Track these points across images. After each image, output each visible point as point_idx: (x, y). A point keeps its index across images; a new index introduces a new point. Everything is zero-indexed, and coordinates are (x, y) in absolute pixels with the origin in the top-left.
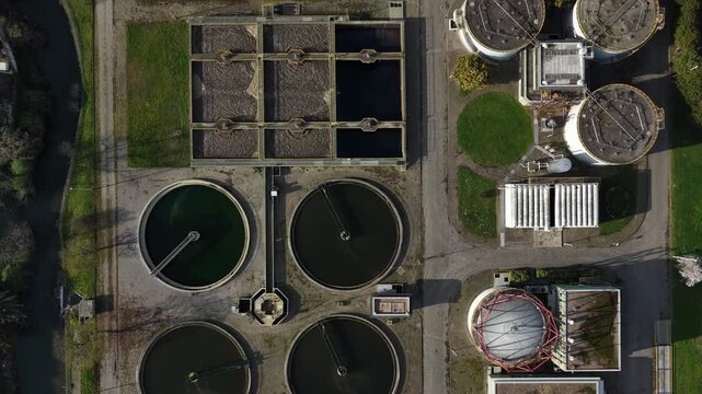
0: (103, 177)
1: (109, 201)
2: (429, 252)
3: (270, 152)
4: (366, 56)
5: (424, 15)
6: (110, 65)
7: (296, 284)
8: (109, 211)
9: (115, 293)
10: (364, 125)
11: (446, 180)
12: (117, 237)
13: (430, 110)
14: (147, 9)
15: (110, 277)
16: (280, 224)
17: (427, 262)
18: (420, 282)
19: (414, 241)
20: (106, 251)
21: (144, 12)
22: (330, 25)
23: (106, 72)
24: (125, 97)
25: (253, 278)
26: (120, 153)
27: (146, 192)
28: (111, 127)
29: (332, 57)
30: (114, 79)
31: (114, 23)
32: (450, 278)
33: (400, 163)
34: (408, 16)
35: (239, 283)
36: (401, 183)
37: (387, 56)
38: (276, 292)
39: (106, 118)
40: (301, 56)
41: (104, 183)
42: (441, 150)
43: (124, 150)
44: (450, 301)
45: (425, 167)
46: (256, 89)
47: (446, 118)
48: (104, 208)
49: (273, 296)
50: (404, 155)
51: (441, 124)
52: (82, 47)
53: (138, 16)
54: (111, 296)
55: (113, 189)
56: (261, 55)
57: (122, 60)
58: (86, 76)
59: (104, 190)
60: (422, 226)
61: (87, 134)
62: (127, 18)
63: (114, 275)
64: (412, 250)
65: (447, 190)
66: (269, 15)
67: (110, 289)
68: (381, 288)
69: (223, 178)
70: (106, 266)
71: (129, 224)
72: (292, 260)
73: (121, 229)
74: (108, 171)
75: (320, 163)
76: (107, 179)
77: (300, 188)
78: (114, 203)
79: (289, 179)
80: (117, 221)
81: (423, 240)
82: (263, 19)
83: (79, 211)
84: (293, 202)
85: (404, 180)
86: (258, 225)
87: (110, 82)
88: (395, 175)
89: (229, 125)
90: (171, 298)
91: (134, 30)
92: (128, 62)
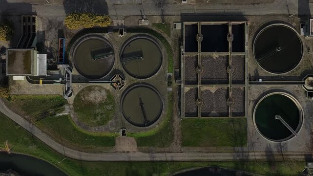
0: (251, 158)
1: (262, 155)
2: (286, 12)
3: (242, 82)
4: (199, 39)
5: (180, 14)
6: (200, 154)
7: (300, 72)
8: (266, 155)
9: (303, 153)
10: (230, 40)
11: (253, 4)
12: (278, 152)
13: (222, 11)
14: (175, 138)
15: (296, 155)
16: (273, 78)
17: (290, 13)
18: (299, 16)
19: (280, 18)
20: (285, 157)
21: (177, 139)
22: (185, 55)
23: (204, 156)
24: (215, 148)
25: (297, 91)
26: (240, 150)
27: (258, 138)
28: (229, 154)
29: (200, 54)
30: (207, 153)
31: (182, 152)
32: (297, 3)
33: (247, 24)
34: (180, 21)
35: (299, 97)
36: (255, 24)
37: (199, 30)
38: (304, 80)
39: (224, 156)
40: (199, 68)
41: (254, 157)
42: (240, 6)
43: (238, 148)
44: (308, 2)
45: (247, 13)
46: (213, 89)
47: (225, 4)
48: (265, 157)
49: (306, 81)
50: (243, 22)
51: (228, 6)
52: (193, 167)
53: (179, 141)
54: (305, 155)
55: (256, 154)
56: (199, 86)
57: (199, 149)
58: (205, 165)
59: (257, 158)
60: (274, 15)
61: (232, 165)
62: (180, 146)
63: (295, 153)
64: (285, 19)
65: (258, 4)
66: (180, 82)
67: (302, 155)
68: (302, 33)
69: (252, 104)
70: (291, 157)
71: (272, 146)
72: (289, 73)
73: (275, 150)
74: (248, 156)
75: (247, 60)
76: (252, 156)
77: (257, 70)
78: (263, 153)
79: (253, 74)
80: (271, 152)
81: (280, 15)
82: (182, 85)
83: (266, 169)
84: (263, 72)
85: (253, 23)
86: (273, 88)
87: (209, 154)
88: (251, 27)
89: (230, 100)
90: (306, 128)
91: (186, 143)
92: (200, 146)
